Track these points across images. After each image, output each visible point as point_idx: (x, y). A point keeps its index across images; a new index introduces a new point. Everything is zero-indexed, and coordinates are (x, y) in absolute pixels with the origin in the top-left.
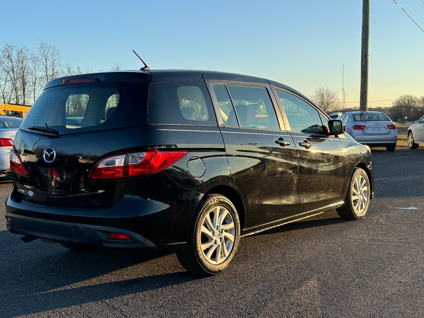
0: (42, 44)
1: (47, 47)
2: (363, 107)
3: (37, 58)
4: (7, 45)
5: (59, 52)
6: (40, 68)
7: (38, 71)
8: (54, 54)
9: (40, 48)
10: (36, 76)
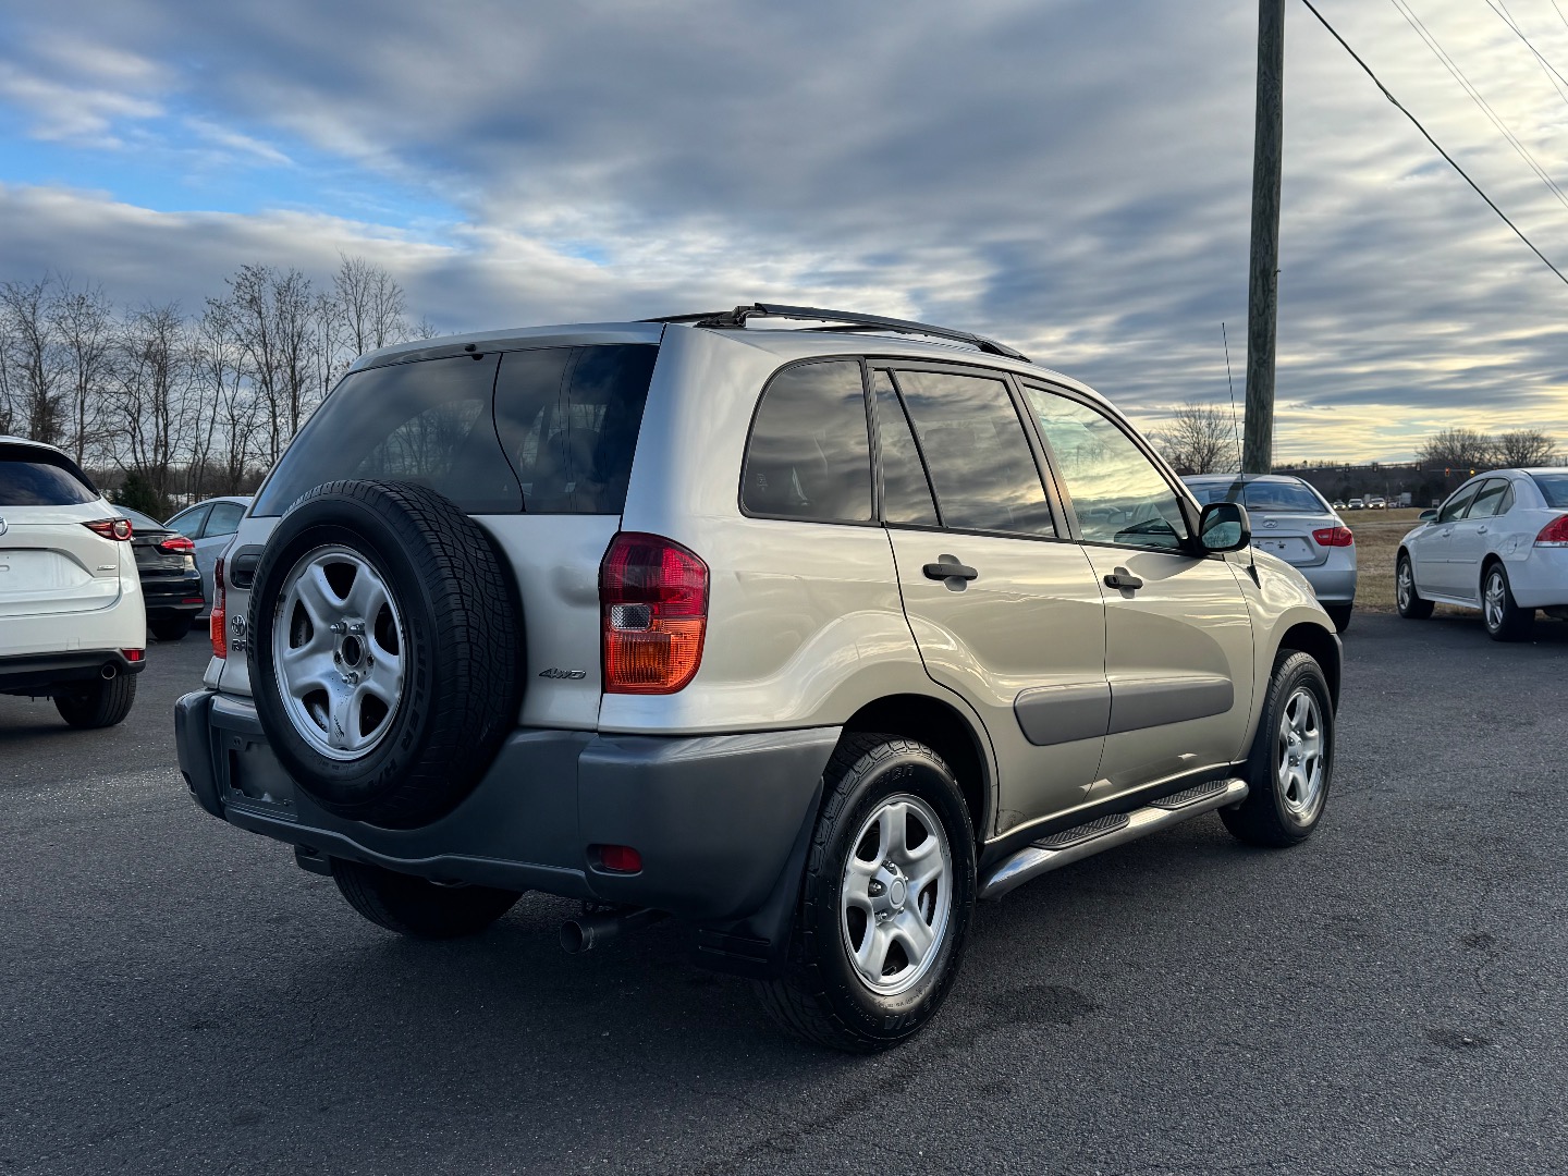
2: (1257, 457)
3: (334, 305)
4: (247, 268)
5: (397, 290)
6: (343, 336)
7: (336, 346)
8: (382, 294)
10: (329, 359)
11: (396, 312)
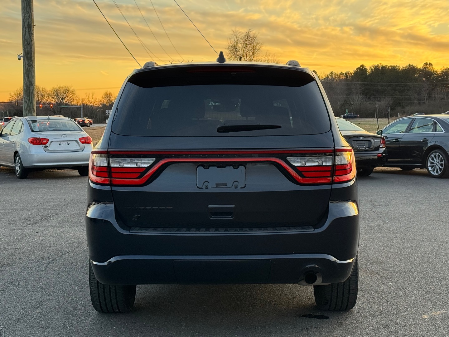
2: (30, 107)
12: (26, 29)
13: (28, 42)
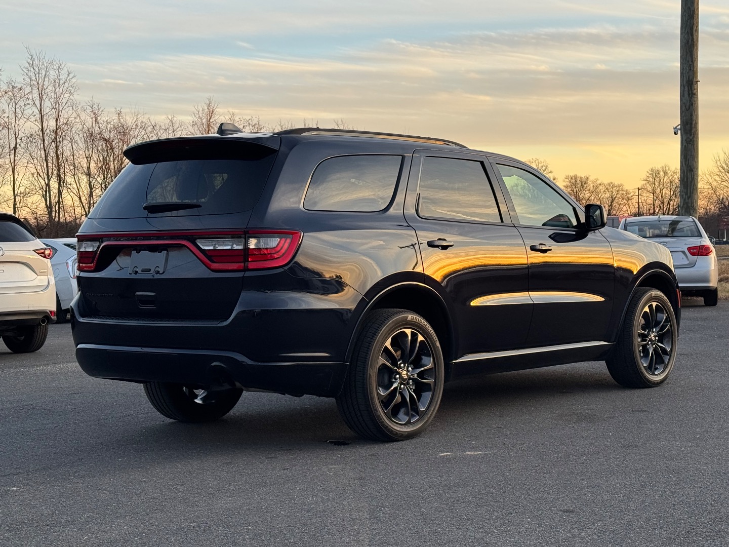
0: (32, 56)
1: (43, 64)
3: (21, 89)
5: (71, 75)
6: (28, 112)
7: (22, 121)
8: (59, 79)
9: (27, 65)
10: (17, 131)
11: (71, 94)
12: (684, 87)
13: (687, 107)
